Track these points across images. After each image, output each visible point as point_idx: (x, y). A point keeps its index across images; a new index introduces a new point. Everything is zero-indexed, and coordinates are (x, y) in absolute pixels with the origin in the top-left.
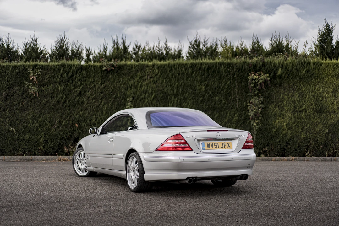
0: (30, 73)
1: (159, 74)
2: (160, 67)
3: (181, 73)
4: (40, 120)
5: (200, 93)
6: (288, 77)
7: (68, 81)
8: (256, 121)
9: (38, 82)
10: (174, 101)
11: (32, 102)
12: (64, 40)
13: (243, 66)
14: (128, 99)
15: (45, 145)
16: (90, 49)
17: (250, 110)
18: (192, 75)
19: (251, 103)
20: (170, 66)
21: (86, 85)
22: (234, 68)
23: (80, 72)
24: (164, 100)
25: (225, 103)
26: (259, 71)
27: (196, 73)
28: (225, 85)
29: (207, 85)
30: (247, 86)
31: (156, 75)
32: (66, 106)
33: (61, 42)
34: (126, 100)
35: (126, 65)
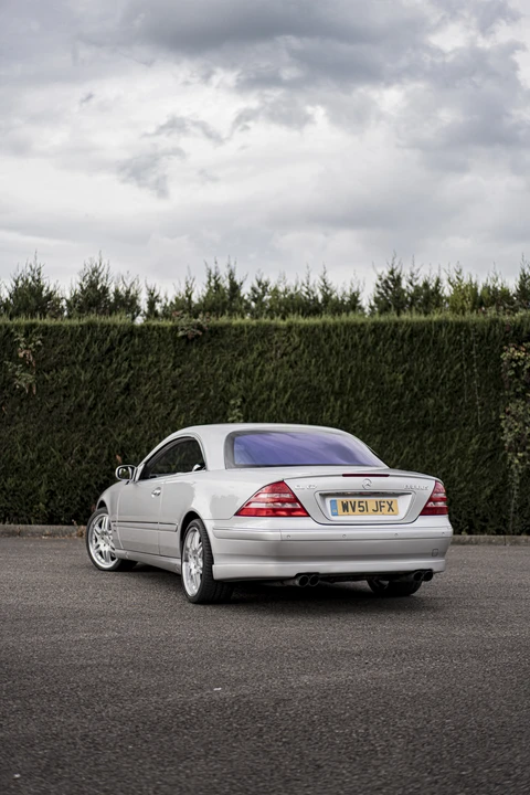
0: (19, 342)
1: (301, 348)
2: (303, 331)
3: (350, 344)
4: (39, 445)
5: (392, 389)
7: (103, 361)
8: (520, 455)
9: (37, 362)
10: (334, 406)
11: (22, 406)
12: (100, 270)
13: (490, 329)
14: (232, 402)
15: (49, 502)
16: (157, 288)
17: (506, 431)
18: (375, 348)
19: (508, 413)
20: (326, 328)
21: (141, 369)
22: (469, 333)
23: (128, 342)
24: (313, 405)
25: (449, 413)
26: (526, 342)
27: (384, 345)
28: (449, 372)
29: (409, 373)
30: (500, 374)
31: (295, 349)
32: (96, 415)
33: (93, 273)
34: (228, 403)
35: (229, 326)
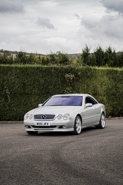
1: (20, 73)
2: (20, 69)
5: (41, 84)
6: (82, 76)
13: (61, 70)
19: (66, 90)
20: (25, 68)
22: (57, 70)
25: (53, 90)
26: (69, 73)
27: (39, 73)
